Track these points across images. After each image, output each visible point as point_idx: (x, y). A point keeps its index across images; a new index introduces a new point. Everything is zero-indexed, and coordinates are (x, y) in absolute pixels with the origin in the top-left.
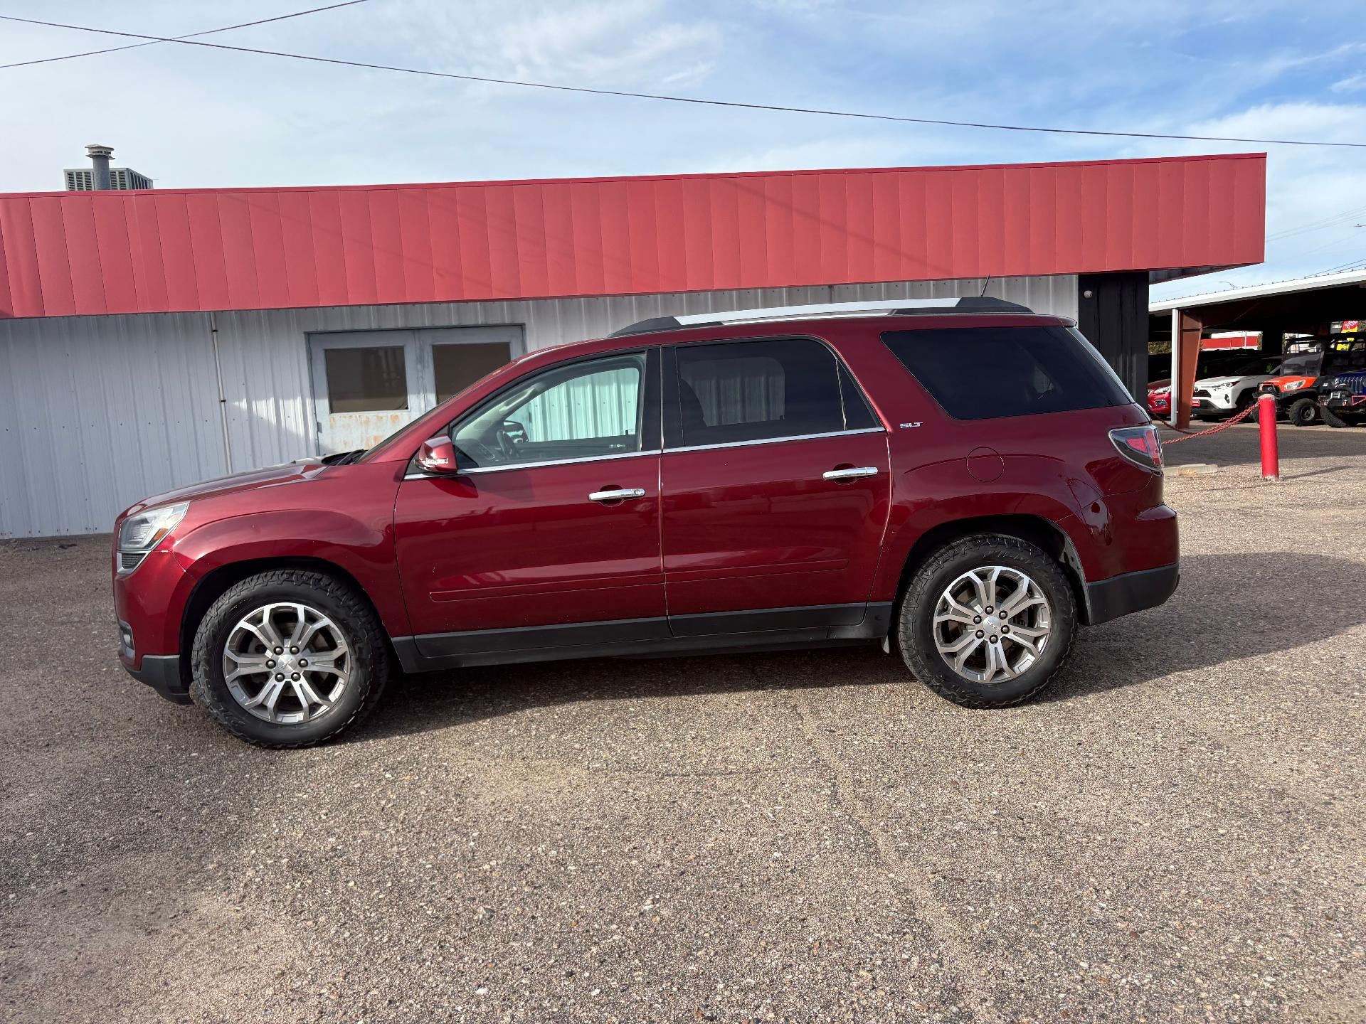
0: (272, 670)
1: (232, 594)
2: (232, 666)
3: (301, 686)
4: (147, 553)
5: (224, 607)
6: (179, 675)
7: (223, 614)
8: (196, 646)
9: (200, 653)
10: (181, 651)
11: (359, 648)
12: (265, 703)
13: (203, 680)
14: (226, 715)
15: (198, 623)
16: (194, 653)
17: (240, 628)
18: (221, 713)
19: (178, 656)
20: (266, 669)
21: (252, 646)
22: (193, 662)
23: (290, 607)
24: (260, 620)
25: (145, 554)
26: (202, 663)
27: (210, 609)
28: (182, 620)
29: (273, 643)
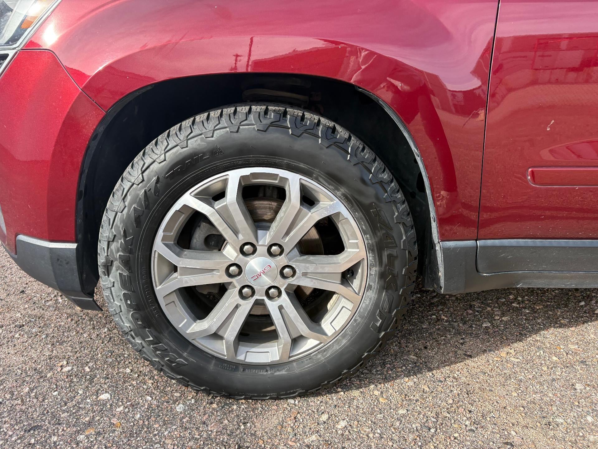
0: (234, 280)
1: (172, 144)
2: (166, 269)
3: (281, 308)
4: (11, 53)
5: (155, 166)
6: (76, 274)
7: (155, 178)
8: (105, 233)
9: (113, 246)
10: (80, 236)
11: (390, 256)
12: (220, 333)
13: (119, 291)
14: (156, 349)
15: (108, 191)
16: (102, 245)
17: (185, 206)
18: (149, 345)
19: (74, 246)
20: (225, 279)
21: (199, 236)
22: (101, 260)
23: (275, 176)
24: (220, 195)
25: (6, 56)
26: (116, 264)
27: (129, 168)
28: (79, 186)
29: (241, 236)
